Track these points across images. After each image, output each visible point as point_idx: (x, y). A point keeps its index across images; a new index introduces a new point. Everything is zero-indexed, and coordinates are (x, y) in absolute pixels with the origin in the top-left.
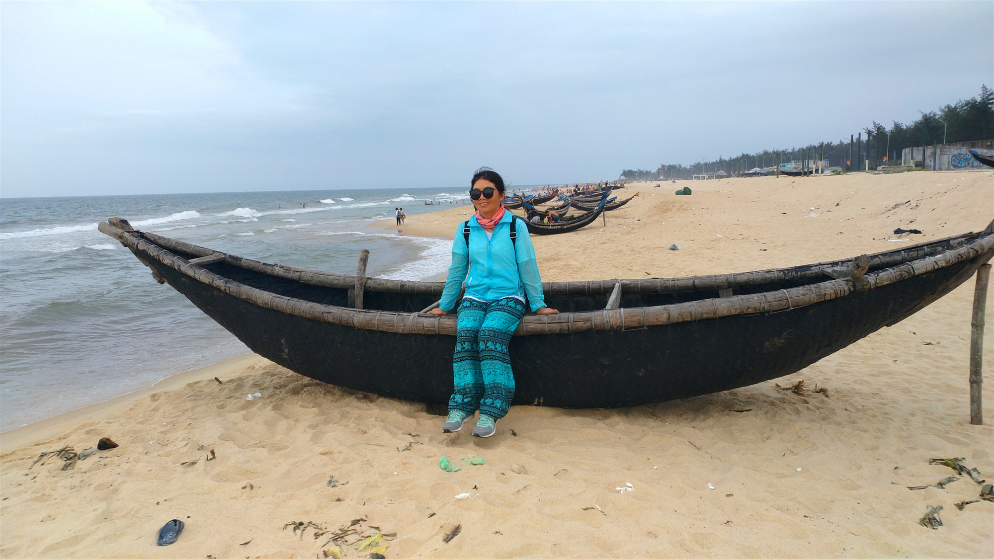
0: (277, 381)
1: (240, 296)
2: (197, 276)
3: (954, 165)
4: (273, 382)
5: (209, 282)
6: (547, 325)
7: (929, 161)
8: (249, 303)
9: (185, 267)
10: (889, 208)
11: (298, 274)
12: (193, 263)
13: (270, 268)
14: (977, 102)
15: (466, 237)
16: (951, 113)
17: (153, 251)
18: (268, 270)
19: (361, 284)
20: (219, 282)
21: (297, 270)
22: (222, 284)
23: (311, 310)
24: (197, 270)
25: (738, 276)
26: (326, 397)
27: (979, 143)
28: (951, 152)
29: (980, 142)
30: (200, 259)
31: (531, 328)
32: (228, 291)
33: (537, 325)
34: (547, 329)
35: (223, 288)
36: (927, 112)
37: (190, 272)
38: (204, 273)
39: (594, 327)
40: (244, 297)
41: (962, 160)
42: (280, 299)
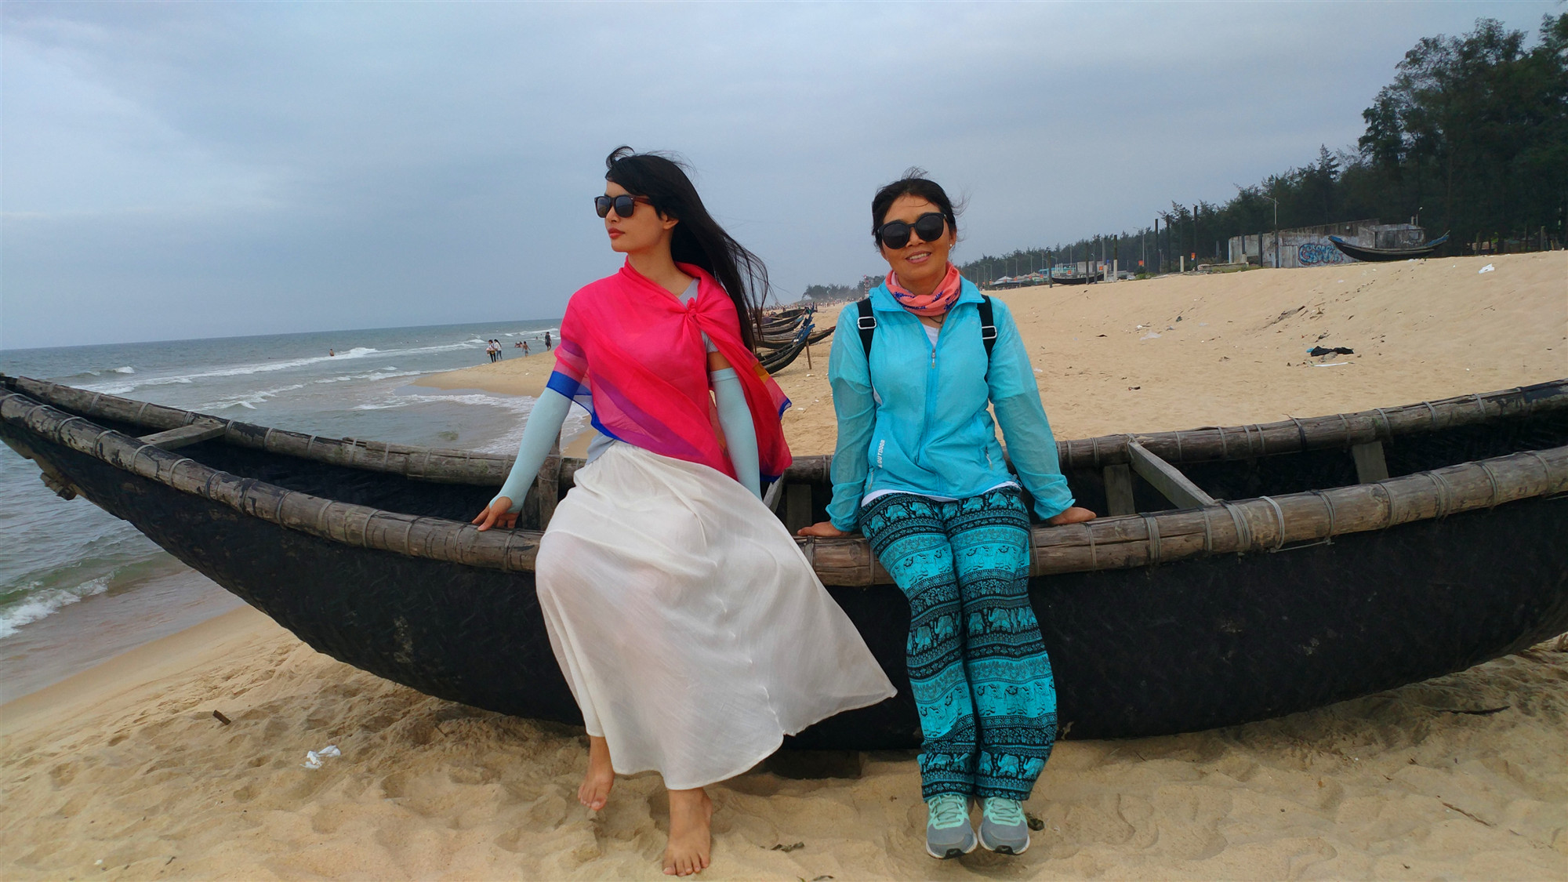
0: (364, 708)
1: (282, 519)
2: (165, 476)
3: (1302, 260)
4: (355, 712)
5: (199, 489)
6: (1094, 548)
7: (1268, 255)
8: (306, 535)
9: (131, 455)
10: (1273, 319)
11: (401, 459)
12: (151, 444)
13: (335, 448)
14: (1314, 170)
15: (866, 338)
16: (1279, 187)
17: (42, 420)
18: (331, 453)
19: (553, 474)
20: (226, 488)
21: (399, 449)
22: (233, 493)
23: (477, 545)
24: (164, 462)
25: (1398, 415)
26: (506, 747)
27: (1334, 226)
28: (1297, 241)
29: (1337, 225)
30: (169, 435)
31: (1054, 559)
32: (250, 509)
33: (1069, 550)
34: (1095, 559)
35: (236, 502)
36: (1246, 187)
37: (147, 467)
38: (183, 466)
39: (1210, 547)
40: (294, 520)
41: (1313, 252)
42: (390, 521)
